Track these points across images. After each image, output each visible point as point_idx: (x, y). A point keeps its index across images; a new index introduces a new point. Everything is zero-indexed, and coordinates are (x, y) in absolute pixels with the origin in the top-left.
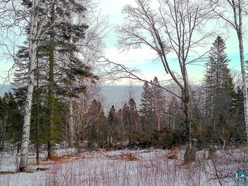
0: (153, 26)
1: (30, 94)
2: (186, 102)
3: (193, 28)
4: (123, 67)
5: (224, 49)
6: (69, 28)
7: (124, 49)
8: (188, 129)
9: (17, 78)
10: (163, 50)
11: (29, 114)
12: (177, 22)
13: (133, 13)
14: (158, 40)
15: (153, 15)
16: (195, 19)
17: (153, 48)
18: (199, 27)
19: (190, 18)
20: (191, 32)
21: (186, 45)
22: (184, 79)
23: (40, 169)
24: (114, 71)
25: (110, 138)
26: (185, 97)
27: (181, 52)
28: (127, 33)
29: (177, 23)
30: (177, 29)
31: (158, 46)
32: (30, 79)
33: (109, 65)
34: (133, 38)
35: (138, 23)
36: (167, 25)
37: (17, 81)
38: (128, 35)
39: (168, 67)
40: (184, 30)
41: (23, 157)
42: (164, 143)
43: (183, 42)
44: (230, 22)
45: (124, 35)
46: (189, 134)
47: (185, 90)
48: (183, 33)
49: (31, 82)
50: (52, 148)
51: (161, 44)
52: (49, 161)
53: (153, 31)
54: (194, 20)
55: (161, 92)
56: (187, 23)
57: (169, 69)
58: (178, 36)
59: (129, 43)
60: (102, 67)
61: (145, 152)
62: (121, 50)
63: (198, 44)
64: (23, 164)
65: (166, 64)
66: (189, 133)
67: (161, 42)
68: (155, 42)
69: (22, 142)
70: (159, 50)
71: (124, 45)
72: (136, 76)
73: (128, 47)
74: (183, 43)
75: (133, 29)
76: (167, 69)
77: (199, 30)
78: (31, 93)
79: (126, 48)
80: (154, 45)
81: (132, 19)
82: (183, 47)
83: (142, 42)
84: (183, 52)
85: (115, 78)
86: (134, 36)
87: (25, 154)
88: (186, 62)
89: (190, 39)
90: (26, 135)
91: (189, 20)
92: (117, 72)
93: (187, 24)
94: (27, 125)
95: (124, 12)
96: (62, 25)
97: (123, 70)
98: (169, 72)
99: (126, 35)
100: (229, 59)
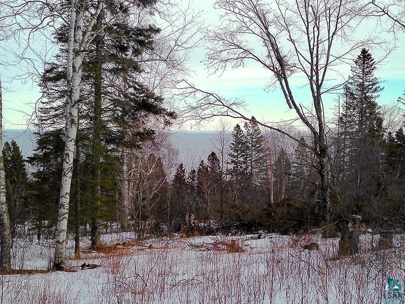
0: (267, 29)
1: (71, 141)
2: (321, 156)
3: (334, 34)
4: (217, 97)
5: (372, 69)
6: (127, 33)
7: (217, 68)
8: (325, 200)
9: (43, 115)
10: (283, 70)
11: (70, 174)
12: (308, 23)
13: (232, 9)
14: (275, 54)
15: (265, 12)
16: (338, 19)
17: (267, 66)
18: (343, 32)
19: (330, 16)
20: (330, 40)
21: (322, 62)
22: (319, 118)
23: (87, 266)
24: (202, 105)
25: (190, 216)
26: (320, 147)
27: (314, 73)
28: (221, 42)
29: (308, 25)
30: (308, 34)
31: (275, 63)
32: (72, 116)
33: (195, 94)
34: (232, 50)
35: (243, 24)
36: (290, 28)
37: (44, 120)
38: (224, 44)
39: (291, 97)
40: (318, 37)
41: (60, 246)
42: (283, 223)
43: (317, 56)
44: (400, 22)
45: (217, 46)
46: (326, 209)
47: (320, 137)
48: (318, 41)
49: (72, 121)
50: (99, 232)
51: (280, 59)
52: (95, 253)
53: (266, 38)
54: (336, 19)
55: (262, 141)
56: (323, 24)
57: (293, 102)
58: (310, 46)
59: (225, 59)
60: (182, 97)
61: (252, 238)
62: (212, 70)
63: (343, 60)
64: (60, 257)
65: (288, 94)
66: (326, 207)
67: (280, 56)
68: (269, 56)
69: (59, 221)
70: (276, 69)
71: (217, 61)
72: (239, 114)
73: (224, 64)
74: (317, 59)
75: (232, 34)
76: (290, 101)
77: (344, 37)
78: (72, 139)
79: (220, 67)
80: (268, 62)
81: (233, 17)
82: (317, 65)
83: (247, 57)
84: (317, 73)
85: (203, 117)
86: (234, 47)
87: (63, 241)
88: (322, 90)
89: (329, 51)
90: (64, 208)
91: (328, 20)
92: (207, 106)
93: (323, 26)
94: (67, 193)
95: (217, 6)
96: (115, 28)
97: (217, 103)
98: (293, 107)
99: (219, 46)
100: (381, 87)
